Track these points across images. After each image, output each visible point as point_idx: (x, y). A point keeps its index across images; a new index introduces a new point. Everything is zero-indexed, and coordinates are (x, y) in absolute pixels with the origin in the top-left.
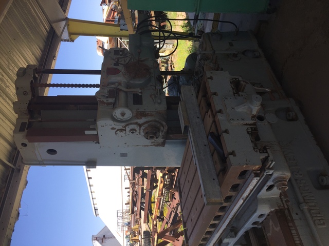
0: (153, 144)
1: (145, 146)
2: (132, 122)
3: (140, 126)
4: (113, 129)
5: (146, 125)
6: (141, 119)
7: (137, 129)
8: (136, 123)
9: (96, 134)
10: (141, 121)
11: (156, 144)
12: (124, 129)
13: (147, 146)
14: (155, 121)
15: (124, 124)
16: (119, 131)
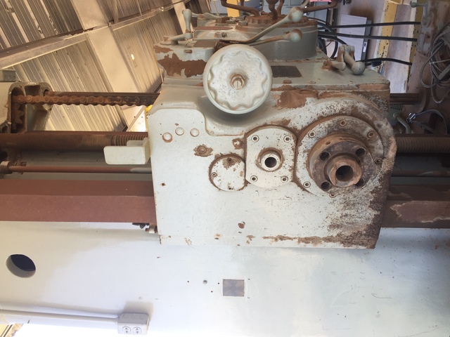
0: (334, 233)
1: (306, 240)
2: (268, 119)
3: (298, 135)
4: (202, 151)
5: (320, 129)
6: (302, 104)
7: (287, 148)
8: (284, 125)
9: (143, 162)
10: (300, 116)
11: (347, 233)
12: (240, 152)
13: (314, 240)
14: (354, 113)
15: (238, 131)
16: (220, 163)
